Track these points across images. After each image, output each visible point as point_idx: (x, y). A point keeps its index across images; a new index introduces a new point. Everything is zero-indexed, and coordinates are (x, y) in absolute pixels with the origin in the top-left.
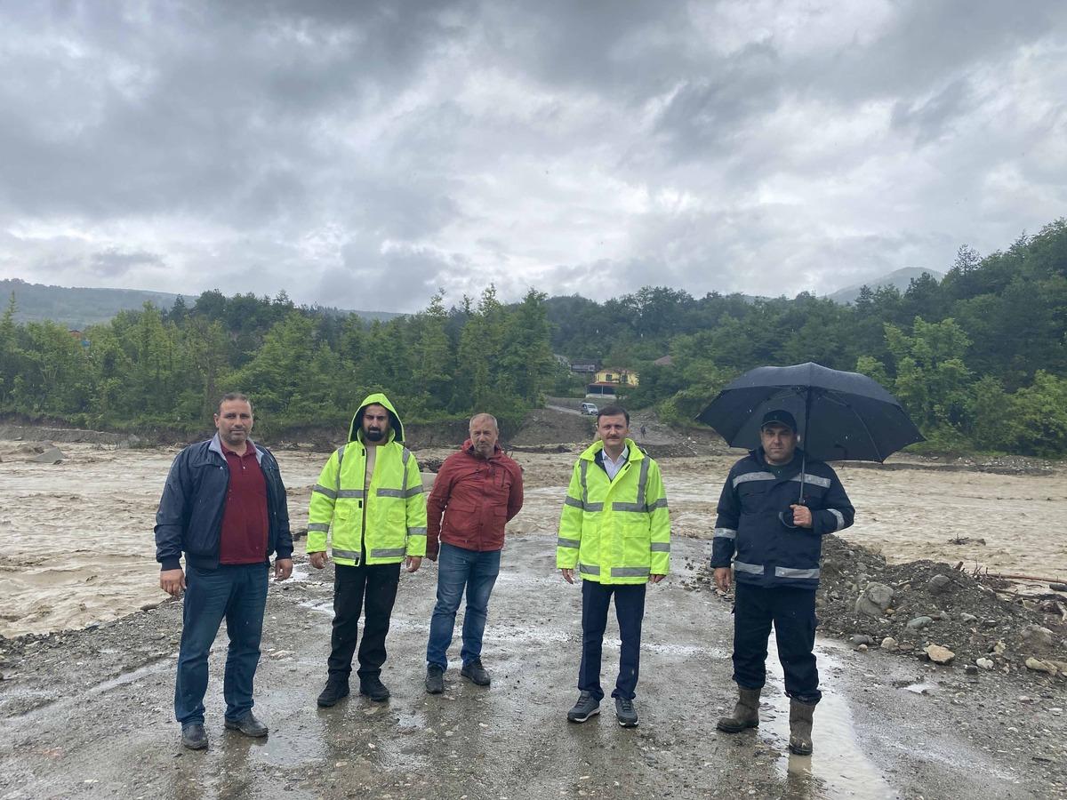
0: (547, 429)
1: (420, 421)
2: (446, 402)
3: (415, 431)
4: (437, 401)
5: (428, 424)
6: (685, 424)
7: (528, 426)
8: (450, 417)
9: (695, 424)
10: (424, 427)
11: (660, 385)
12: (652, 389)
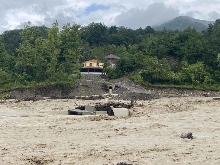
0: (87, 89)
1: (25, 87)
2: (34, 77)
3: (22, 92)
4: (30, 76)
5: (28, 88)
6: (146, 84)
7: (77, 87)
8: (38, 84)
9: (150, 84)
10: (26, 89)
11: (125, 67)
12: (121, 69)
